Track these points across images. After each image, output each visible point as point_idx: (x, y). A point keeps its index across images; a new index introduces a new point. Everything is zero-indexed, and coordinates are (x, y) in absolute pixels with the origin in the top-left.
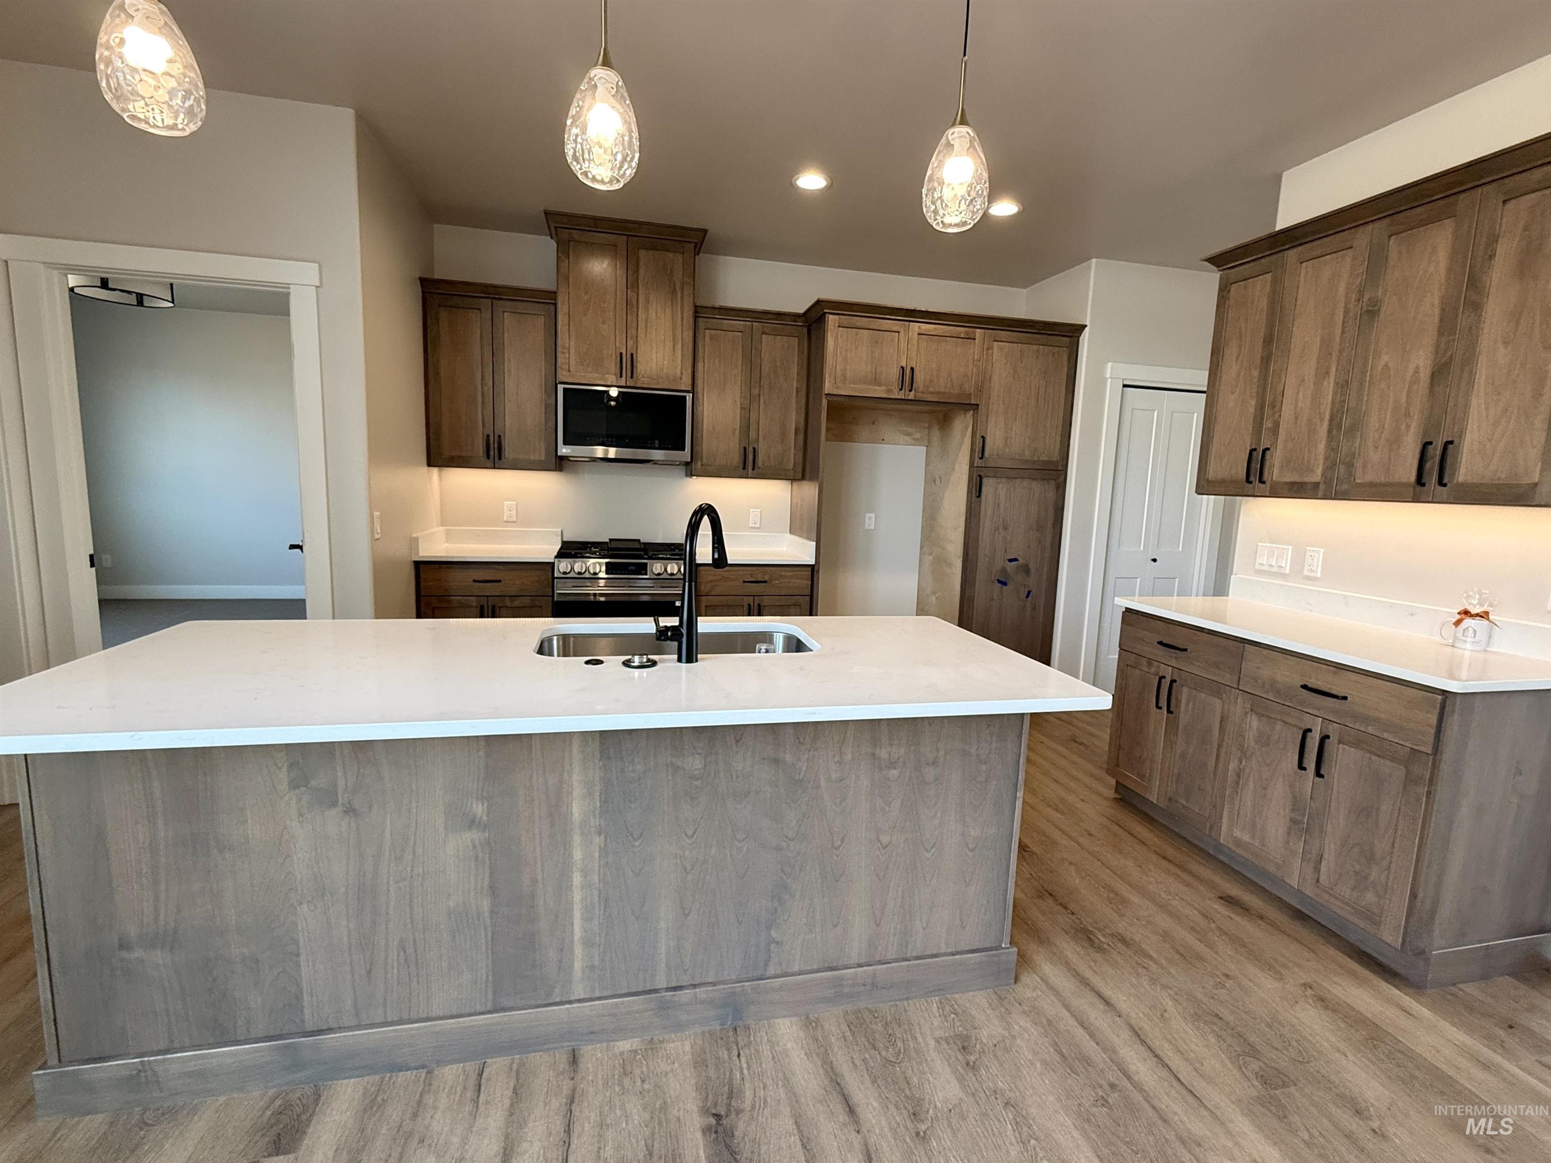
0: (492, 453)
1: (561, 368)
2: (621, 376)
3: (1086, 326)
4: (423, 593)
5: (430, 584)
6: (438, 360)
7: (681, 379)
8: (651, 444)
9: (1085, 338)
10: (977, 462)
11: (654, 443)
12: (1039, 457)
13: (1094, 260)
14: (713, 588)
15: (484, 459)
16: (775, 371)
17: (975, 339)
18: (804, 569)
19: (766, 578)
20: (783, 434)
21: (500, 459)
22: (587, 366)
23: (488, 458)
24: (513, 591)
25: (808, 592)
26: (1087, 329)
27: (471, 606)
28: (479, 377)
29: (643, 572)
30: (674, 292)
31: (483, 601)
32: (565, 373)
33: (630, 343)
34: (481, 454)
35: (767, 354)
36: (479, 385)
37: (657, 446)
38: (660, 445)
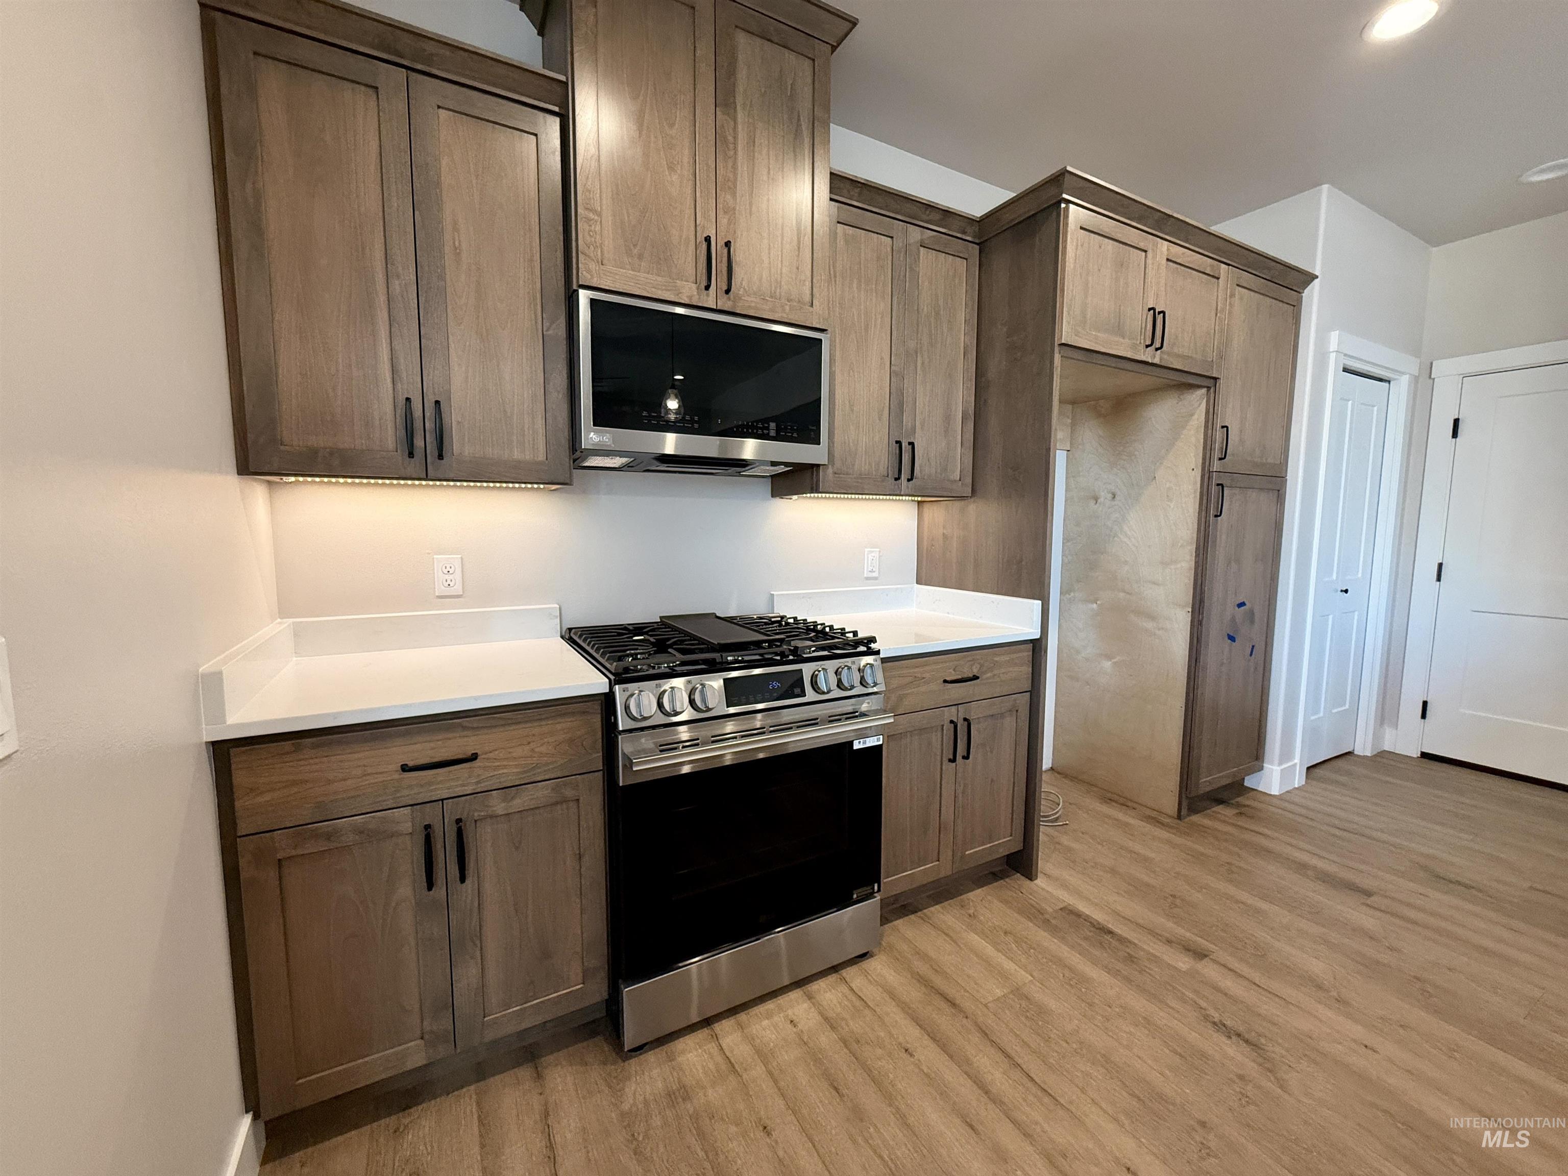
0: (419, 442)
1: (585, 254)
2: (707, 288)
3: (1317, 277)
4: (243, 827)
5: (267, 797)
6: (258, 197)
7: (812, 305)
8: (763, 429)
9: (1313, 295)
10: (1216, 466)
11: (768, 428)
12: (1266, 459)
13: (1325, 187)
14: (901, 698)
15: (400, 457)
16: (937, 314)
17: (1218, 278)
18: (1022, 647)
19: (975, 671)
20: (948, 418)
21: (441, 457)
22: (640, 257)
23: (411, 455)
24: (510, 774)
25: (1027, 686)
26: (1316, 281)
27: (399, 834)
28: (379, 255)
29: (797, 691)
30: (798, 134)
31: (431, 815)
32: (593, 266)
33: (724, 221)
34: (390, 443)
35: (926, 283)
36: (380, 277)
37: (773, 433)
38: (778, 430)
